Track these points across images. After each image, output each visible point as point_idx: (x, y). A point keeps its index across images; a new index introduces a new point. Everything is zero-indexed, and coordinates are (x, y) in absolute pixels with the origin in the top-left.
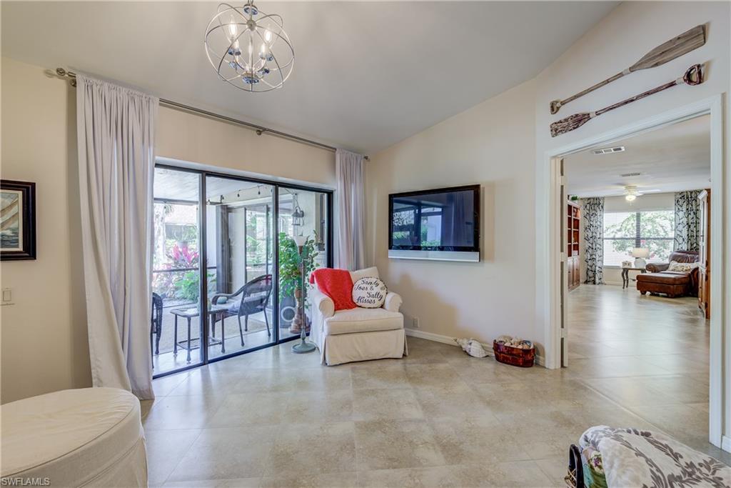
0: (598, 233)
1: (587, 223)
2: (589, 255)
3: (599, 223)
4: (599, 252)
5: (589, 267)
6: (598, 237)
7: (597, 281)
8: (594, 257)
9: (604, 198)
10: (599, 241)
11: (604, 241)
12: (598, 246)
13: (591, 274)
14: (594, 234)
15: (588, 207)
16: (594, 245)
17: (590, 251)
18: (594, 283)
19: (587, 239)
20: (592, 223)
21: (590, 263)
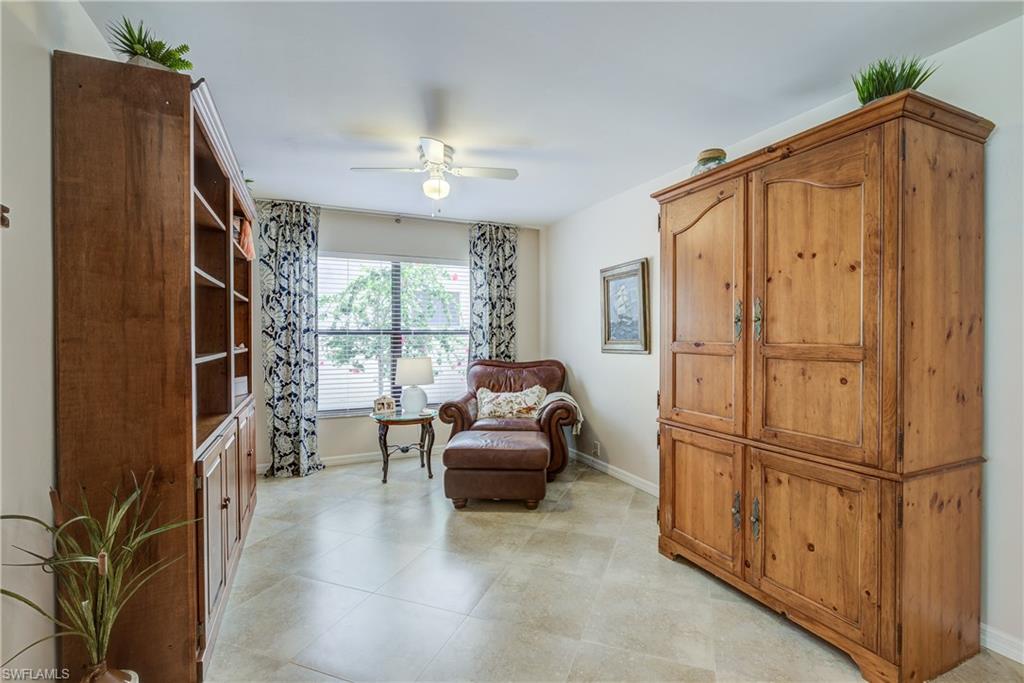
0: (304, 317)
1: (271, 284)
2: (277, 384)
3: (305, 285)
4: (307, 374)
5: (279, 424)
6: (304, 327)
7: (304, 463)
8: (293, 388)
9: (318, 209)
10: (306, 340)
11: (320, 338)
12: (304, 355)
13: (284, 444)
14: (292, 318)
15: (273, 231)
16: (293, 351)
17: (282, 370)
18: (296, 472)
19: (270, 333)
20: (284, 283)
21: (282, 409)
